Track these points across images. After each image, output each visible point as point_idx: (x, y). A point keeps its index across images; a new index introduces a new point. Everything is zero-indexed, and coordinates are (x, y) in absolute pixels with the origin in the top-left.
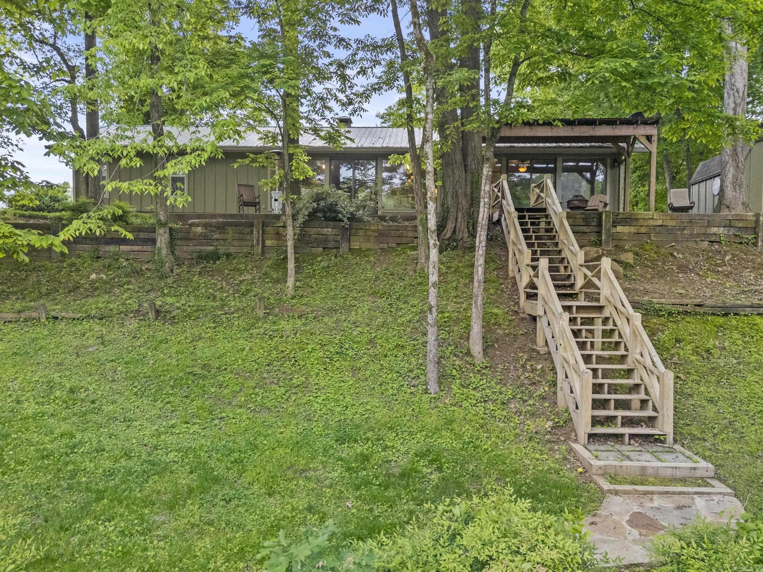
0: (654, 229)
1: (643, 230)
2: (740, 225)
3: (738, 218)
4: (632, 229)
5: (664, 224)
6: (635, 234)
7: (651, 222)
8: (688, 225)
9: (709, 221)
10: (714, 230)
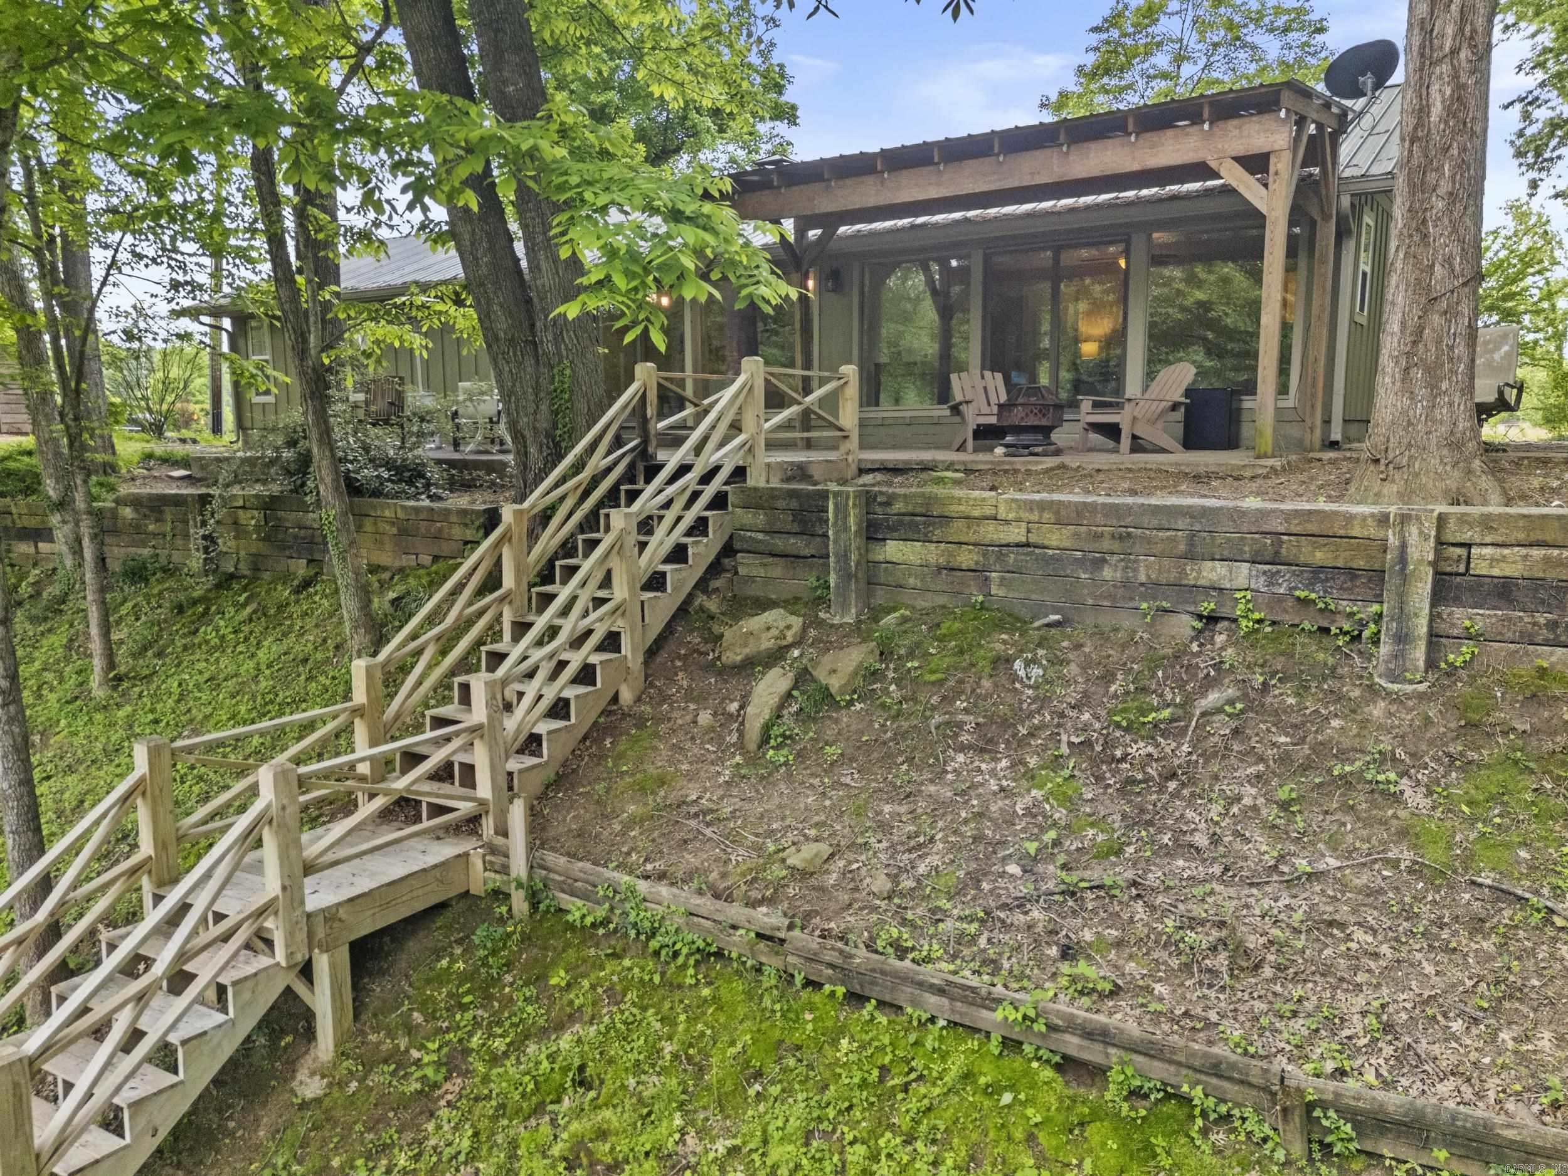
0: (1000, 557)
1: (966, 558)
2: (1320, 557)
3: (1313, 528)
4: (933, 553)
5: (1033, 538)
6: (940, 569)
7: (990, 532)
8: (1116, 546)
9: (1192, 536)
10: (1213, 572)
